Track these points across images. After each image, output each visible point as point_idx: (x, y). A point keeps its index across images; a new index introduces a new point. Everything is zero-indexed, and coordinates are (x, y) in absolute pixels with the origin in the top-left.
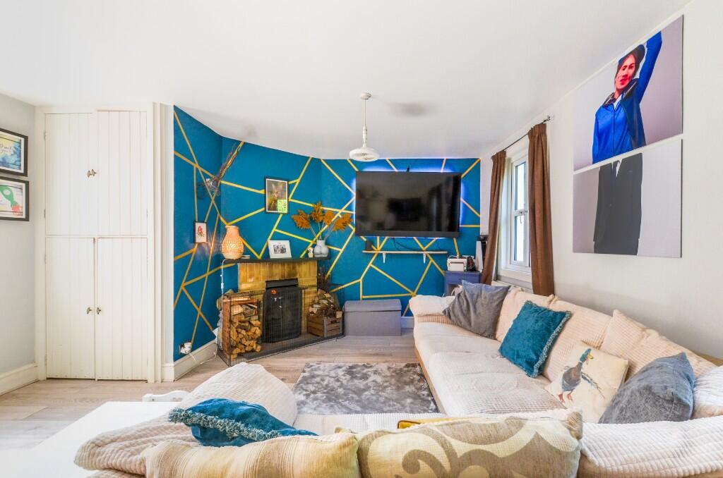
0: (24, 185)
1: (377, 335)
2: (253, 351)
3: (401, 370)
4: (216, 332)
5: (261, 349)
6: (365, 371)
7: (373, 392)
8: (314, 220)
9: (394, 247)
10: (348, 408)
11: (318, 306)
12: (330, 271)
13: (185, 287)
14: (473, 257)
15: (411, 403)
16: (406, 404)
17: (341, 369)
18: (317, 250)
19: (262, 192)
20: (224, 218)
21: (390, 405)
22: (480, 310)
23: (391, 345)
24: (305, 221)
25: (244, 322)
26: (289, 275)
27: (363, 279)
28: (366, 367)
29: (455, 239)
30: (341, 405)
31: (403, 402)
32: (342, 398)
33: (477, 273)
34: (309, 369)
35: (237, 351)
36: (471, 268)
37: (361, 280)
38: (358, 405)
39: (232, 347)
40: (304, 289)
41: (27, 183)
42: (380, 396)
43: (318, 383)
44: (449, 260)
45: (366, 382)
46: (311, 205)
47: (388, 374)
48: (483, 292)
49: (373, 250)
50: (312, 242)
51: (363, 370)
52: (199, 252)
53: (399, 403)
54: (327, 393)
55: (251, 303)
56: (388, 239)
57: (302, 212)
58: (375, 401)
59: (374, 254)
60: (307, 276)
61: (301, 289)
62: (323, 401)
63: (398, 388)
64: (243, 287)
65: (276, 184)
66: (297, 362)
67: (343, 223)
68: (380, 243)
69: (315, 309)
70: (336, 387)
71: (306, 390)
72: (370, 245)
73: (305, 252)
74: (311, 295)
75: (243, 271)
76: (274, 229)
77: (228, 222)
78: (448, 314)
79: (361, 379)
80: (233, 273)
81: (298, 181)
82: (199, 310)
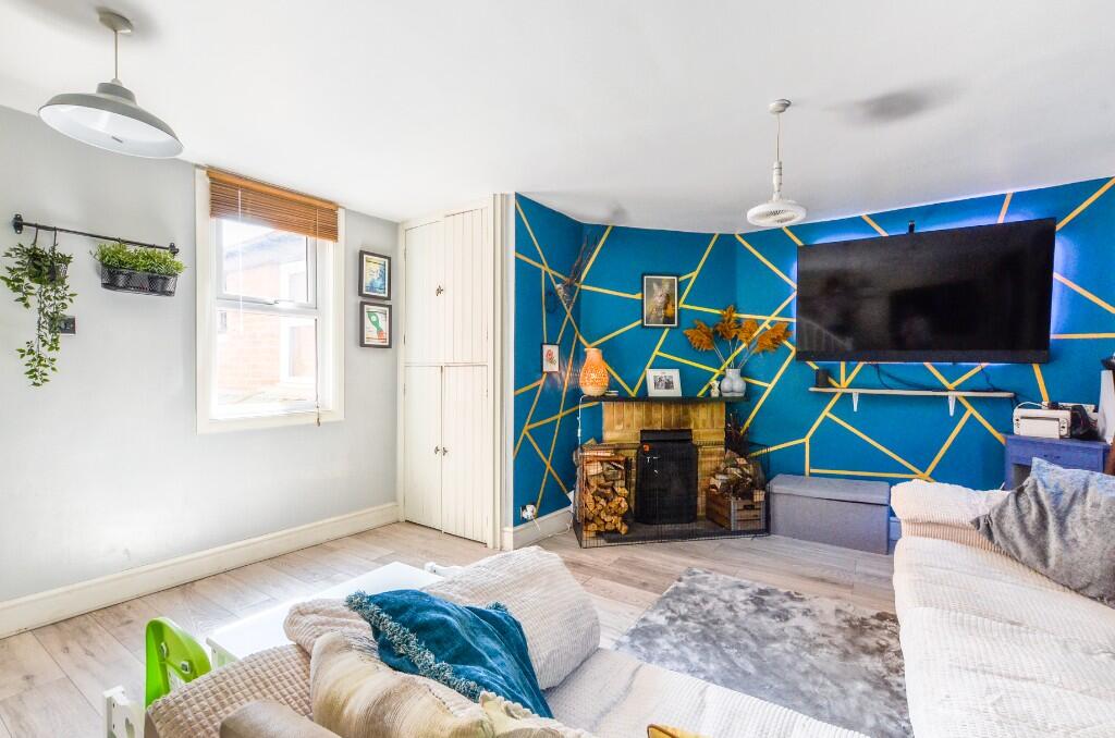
0: (387, 309)
1: (832, 543)
2: (616, 531)
3: (863, 621)
4: (571, 495)
5: (628, 532)
6: (785, 605)
7: (789, 646)
8: (721, 337)
9: (878, 382)
10: (732, 662)
11: (724, 477)
12: (749, 421)
13: (529, 431)
14: (1089, 408)
15: (864, 693)
16: (852, 692)
17: (743, 591)
18: (726, 385)
19: (638, 296)
20: (585, 338)
21: (815, 683)
22: (1076, 530)
23: (858, 569)
24: (705, 338)
25: (606, 488)
26: (678, 422)
27: (811, 439)
28: (792, 598)
29: (1036, 368)
30: (722, 653)
31: (846, 685)
32: (728, 641)
33: (1098, 446)
34: (689, 578)
35: (593, 527)
36: (1080, 431)
37: (806, 440)
38: (753, 663)
39: (587, 521)
40: (701, 446)
41: (390, 307)
42: (801, 658)
43: (696, 605)
44: (1018, 412)
45: (783, 625)
46: (717, 312)
47: (834, 622)
48: (1091, 489)
49: (831, 386)
50: (718, 373)
51: (784, 601)
52: (548, 386)
53: (838, 685)
54: (706, 625)
55: (616, 461)
56: (864, 367)
57: (702, 324)
58: (789, 666)
59: (835, 394)
60: (707, 427)
61: (696, 447)
62: (694, 637)
63: (846, 655)
64: (608, 436)
65: (659, 283)
66: (674, 562)
67: (773, 340)
68: (847, 377)
69: (718, 481)
70: (723, 618)
71: (673, 611)
72: (824, 378)
73: (705, 388)
74: (714, 458)
75: (610, 413)
76: (656, 352)
77: (590, 342)
78: (987, 528)
79: (774, 617)
80: (595, 416)
81: (694, 275)
82: (548, 463)
